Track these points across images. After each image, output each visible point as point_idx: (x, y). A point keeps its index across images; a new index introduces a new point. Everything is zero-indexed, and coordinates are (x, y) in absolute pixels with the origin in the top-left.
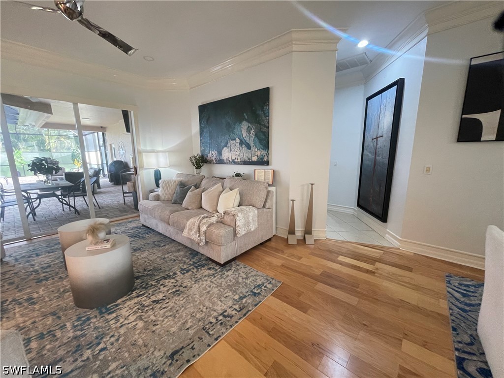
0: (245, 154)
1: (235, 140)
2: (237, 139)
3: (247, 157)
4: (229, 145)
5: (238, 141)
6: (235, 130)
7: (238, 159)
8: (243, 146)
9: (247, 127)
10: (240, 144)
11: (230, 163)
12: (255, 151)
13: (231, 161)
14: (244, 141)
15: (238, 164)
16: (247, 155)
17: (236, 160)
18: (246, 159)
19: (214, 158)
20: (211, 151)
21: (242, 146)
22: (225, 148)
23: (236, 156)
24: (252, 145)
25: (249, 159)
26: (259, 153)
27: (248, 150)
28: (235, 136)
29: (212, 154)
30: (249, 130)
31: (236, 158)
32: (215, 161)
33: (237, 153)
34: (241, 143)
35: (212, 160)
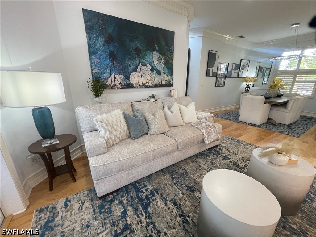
0: (156, 79)
1: (146, 66)
2: (148, 65)
3: (158, 81)
4: (139, 70)
5: (149, 67)
6: (146, 57)
7: (149, 83)
8: (155, 72)
9: (158, 57)
10: (151, 70)
11: (141, 87)
12: (164, 77)
13: (141, 84)
14: (155, 68)
15: (150, 87)
16: (157, 79)
17: (147, 84)
18: (157, 83)
19: (117, 83)
20: (113, 75)
21: (153, 72)
22: (134, 73)
23: (148, 81)
24: (162, 72)
25: (159, 83)
26: (167, 78)
27: (159, 76)
28: (146, 62)
29: (115, 78)
30: (159, 60)
31: (147, 83)
32: (119, 86)
33: (148, 78)
34: (153, 69)
35: (115, 85)
